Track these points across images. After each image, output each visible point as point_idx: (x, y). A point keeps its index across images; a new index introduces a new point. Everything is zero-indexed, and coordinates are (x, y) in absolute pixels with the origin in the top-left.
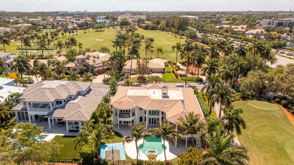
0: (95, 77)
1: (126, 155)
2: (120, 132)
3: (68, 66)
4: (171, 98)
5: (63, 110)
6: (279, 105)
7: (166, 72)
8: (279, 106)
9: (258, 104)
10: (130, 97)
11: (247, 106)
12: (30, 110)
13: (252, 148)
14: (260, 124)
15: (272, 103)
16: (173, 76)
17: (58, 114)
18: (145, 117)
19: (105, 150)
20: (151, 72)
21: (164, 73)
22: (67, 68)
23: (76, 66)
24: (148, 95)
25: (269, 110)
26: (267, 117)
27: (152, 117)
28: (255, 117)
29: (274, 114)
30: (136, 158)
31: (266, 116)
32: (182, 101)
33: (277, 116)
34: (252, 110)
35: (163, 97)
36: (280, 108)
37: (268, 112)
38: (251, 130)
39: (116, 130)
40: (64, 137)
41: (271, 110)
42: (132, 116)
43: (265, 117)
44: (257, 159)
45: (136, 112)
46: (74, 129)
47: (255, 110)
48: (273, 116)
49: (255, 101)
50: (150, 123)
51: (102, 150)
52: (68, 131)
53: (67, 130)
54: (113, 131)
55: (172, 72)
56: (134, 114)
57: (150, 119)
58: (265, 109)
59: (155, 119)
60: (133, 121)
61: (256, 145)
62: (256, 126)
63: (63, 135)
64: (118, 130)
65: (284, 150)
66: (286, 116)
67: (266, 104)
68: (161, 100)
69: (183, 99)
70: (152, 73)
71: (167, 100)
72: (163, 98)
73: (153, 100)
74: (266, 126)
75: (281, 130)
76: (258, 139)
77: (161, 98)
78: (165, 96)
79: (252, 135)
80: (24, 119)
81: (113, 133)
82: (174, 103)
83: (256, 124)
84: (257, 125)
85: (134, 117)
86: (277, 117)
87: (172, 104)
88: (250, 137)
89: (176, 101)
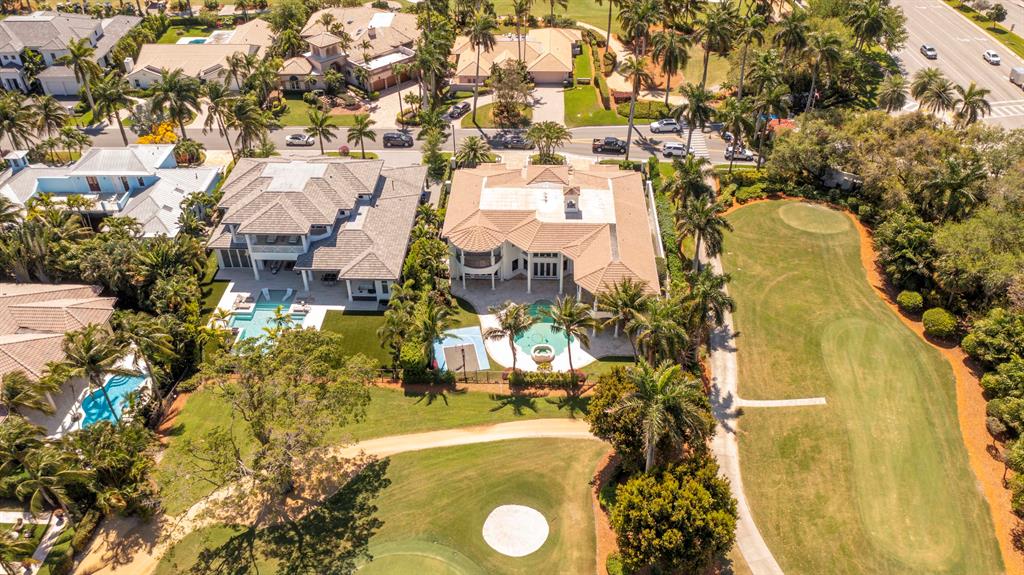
0: (373, 105)
1: (489, 358)
2: (470, 298)
3: (290, 72)
4: (587, 219)
5: (334, 249)
6: (853, 217)
7: (575, 82)
8: (850, 219)
9: (803, 213)
10: (488, 214)
11: (773, 220)
12: (254, 251)
13: (755, 337)
14: (791, 273)
15: (838, 210)
16: (597, 100)
17: (323, 259)
18: (526, 262)
19: (443, 346)
20: (533, 85)
21: (569, 85)
22: (288, 78)
23: (314, 68)
24: (531, 208)
25: (823, 232)
26: (813, 252)
27: (539, 260)
28: (786, 252)
29: (831, 243)
30: (512, 366)
31: (810, 250)
32: (613, 227)
33: (837, 249)
34: (784, 231)
35: (569, 215)
36: (852, 226)
37: (819, 237)
38: (767, 289)
39: (460, 294)
40: (346, 313)
41: (829, 232)
42: (496, 263)
43: (808, 253)
44: (758, 364)
45: (504, 253)
46: (365, 294)
47: (790, 233)
48: (828, 249)
49: (798, 204)
50: (536, 273)
51: (436, 345)
52: (350, 298)
53: (348, 297)
54: (453, 297)
55: (592, 82)
56: (498, 258)
57: (536, 265)
58: (813, 231)
59: (548, 265)
60: (496, 274)
61: (766, 329)
62: (779, 279)
63: (342, 308)
64: (463, 291)
65: (818, 345)
66: (859, 250)
67: (823, 212)
68: (563, 226)
69: (613, 221)
70: (535, 86)
71: (576, 225)
72: (567, 218)
73: (544, 226)
74: (801, 279)
75: (834, 290)
76: (773, 316)
77: (561, 219)
78: (573, 211)
79: (765, 303)
80: (236, 265)
81: (454, 302)
82: (593, 232)
83: (783, 274)
84: (783, 277)
85: (499, 263)
86: (836, 254)
87: (588, 236)
88: (758, 308)
89: (598, 228)
